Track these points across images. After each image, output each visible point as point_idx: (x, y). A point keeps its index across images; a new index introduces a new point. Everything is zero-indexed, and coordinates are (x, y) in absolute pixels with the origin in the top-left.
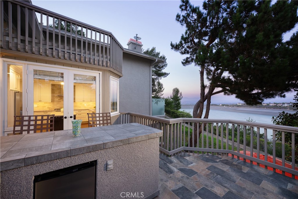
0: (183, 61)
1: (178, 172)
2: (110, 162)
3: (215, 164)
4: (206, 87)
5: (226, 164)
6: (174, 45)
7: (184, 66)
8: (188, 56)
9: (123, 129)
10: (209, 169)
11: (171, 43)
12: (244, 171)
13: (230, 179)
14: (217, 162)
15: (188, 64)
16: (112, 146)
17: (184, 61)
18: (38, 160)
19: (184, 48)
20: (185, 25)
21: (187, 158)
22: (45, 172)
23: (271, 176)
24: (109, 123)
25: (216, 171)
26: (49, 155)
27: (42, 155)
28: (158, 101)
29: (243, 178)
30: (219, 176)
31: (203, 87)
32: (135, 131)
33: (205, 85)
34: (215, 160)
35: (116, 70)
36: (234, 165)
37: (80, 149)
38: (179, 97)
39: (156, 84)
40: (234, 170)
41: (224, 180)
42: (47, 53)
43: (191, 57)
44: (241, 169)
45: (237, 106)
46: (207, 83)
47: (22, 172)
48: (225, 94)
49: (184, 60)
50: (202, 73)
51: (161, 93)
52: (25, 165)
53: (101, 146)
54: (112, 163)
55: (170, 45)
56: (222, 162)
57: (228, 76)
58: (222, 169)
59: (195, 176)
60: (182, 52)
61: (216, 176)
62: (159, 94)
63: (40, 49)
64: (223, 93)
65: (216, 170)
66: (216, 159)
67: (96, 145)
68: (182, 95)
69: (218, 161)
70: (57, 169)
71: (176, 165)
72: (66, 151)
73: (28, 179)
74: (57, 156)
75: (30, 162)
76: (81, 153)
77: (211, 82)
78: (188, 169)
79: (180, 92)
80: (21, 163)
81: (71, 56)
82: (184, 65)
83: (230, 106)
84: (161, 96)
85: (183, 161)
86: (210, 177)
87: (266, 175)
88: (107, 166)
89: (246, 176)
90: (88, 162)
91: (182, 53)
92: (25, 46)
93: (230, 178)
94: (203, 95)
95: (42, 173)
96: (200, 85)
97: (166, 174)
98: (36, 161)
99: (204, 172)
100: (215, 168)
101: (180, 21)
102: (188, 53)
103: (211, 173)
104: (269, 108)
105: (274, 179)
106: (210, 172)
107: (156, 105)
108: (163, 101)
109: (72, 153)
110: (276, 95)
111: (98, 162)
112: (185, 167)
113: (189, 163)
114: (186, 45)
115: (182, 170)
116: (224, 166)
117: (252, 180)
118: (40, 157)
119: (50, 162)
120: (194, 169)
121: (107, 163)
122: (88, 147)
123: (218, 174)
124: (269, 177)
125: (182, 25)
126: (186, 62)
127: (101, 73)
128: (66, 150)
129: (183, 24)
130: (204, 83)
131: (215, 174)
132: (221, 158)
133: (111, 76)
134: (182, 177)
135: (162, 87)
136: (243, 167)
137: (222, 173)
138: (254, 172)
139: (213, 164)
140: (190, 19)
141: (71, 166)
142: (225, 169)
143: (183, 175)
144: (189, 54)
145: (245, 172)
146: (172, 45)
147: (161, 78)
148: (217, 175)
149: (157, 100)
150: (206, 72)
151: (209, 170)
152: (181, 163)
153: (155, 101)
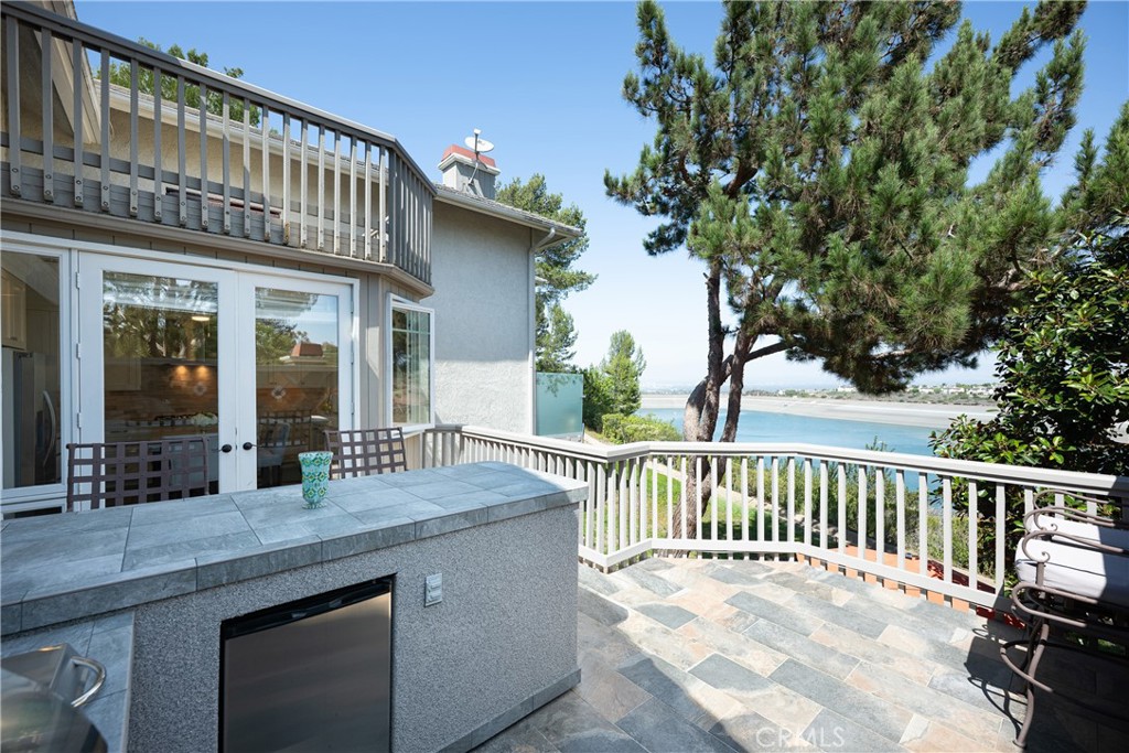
0: (648, 239)
1: (637, 616)
2: (435, 580)
3: (751, 587)
4: (727, 331)
5: (785, 584)
6: (617, 183)
7: (651, 257)
8: (667, 220)
9: (457, 480)
10: (732, 602)
11: (607, 175)
12: (836, 604)
13: (792, 627)
14: (756, 581)
15: (665, 251)
16: (440, 529)
17: (653, 240)
18: (234, 574)
19: (651, 193)
20: (655, 114)
21: (664, 574)
22: (251, 610)
23: (913, 611)
24: (399, 464)
25: (754, 609)
26: (261, 556)
27: (245, 558)
28: (556, 380)
29: (833, 622)
30: (762, 621)
31: (717, 333)
32: (501, 486)
33: (723, 325)
34: (753, 576)
35: (412, 274)
36: (810, 587)
37: (349, 540)
38: (633, 364)
39: (546, 316)
40: (809, 602)
41: (777, 630)
42: (156, 210)
43: (675, 225)
44: (829, 598)
45: (837, 398)
46: (730, 319)
47: (191, 609)
48: (789, 358)
49: (651, 236)
50: (713, 286)
51: (568, 348)
52: (199, 588)
53: (407, 531)
54: (440, 582)
55: (602, 181)
56: (774, 582)
57: (797, 297)
58: (771, 599)
59: (691, 625)
60: (644, 207)
61: (752, 623)
62: (560, 354)
63: (129, 195)
64: (782, 354)
65: (753, 605)
66: (755, 573)
67: (393, 528)
68: (645, 358)
69: (760, 577)
70: (285, 601)
71: (628, 596)
72: (310, 545)
73: (205, 629)
74: (284, 561)
75: (210, 578)
76: (351, 553)
77: (742, 315)
78: (667, 608)
79: (636, 347)
80: (188, 581)
81: (247, 221)
82: (652, 253)
83: (813, 396)
84: (566, 362)
85: (650, 583)
86: (735, 626)
87: (900, 610)
88: (425, 593)
89: (842, 616)
90: (371, 581)
91: (645, 211)
92: (73, 184)
93: (795, 625)
94: (716, 362)
95: (243, 612)
96: (706, 325)
97: (598, 626)
98: (228, 574)
99: (717, 613)
100: (751, 598)
101: (637, 102)
102: (664, 210)
103: (738, 614)
104: (940, 402)
105: (919, 620)
106: (736, 610)
107: (552, 395)
108: (577, 381)
109: (327, 553)
110: (949, 361)
111: (399, 581)
112: (658, 603)
113: (669, 589)
114: (659, 184)
115: (647, 611)
116: (778, 593)
117: (856, 628)
118: (238, 564)
119: (264, 579)
120: (686, 606)
121: (425, 584)
122: (372, 534)
123: (758, 616)
124: (905, 616)
125: (644, 114)
126: (660, 243)
127: (356, 282)
128: (309, 542)
129: (648, 112)
130: (721, 319)
131: (752, 617)
132: (771, 570)
133: (393, 296)
134: (650, 631)
135: (570, 327)
136: (835, 590)
137: (770, 612)
138: (864, 605)
139: (746, 587)
140: (671, 96)
141: (322, 591)
142: (780, 602)
143: (653, 625)
144: (670, 214)
145: (841, 605)
146: (609, 183)
147: (566, 294)
148: (757, 620)
149: (553, 380)
150: (726, 280)
151: (732, 605)
152: (645, 590)
153: (547, 383)
